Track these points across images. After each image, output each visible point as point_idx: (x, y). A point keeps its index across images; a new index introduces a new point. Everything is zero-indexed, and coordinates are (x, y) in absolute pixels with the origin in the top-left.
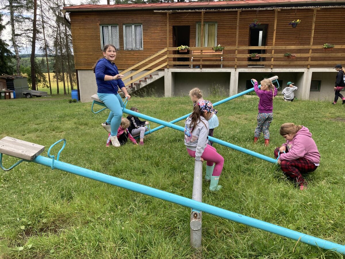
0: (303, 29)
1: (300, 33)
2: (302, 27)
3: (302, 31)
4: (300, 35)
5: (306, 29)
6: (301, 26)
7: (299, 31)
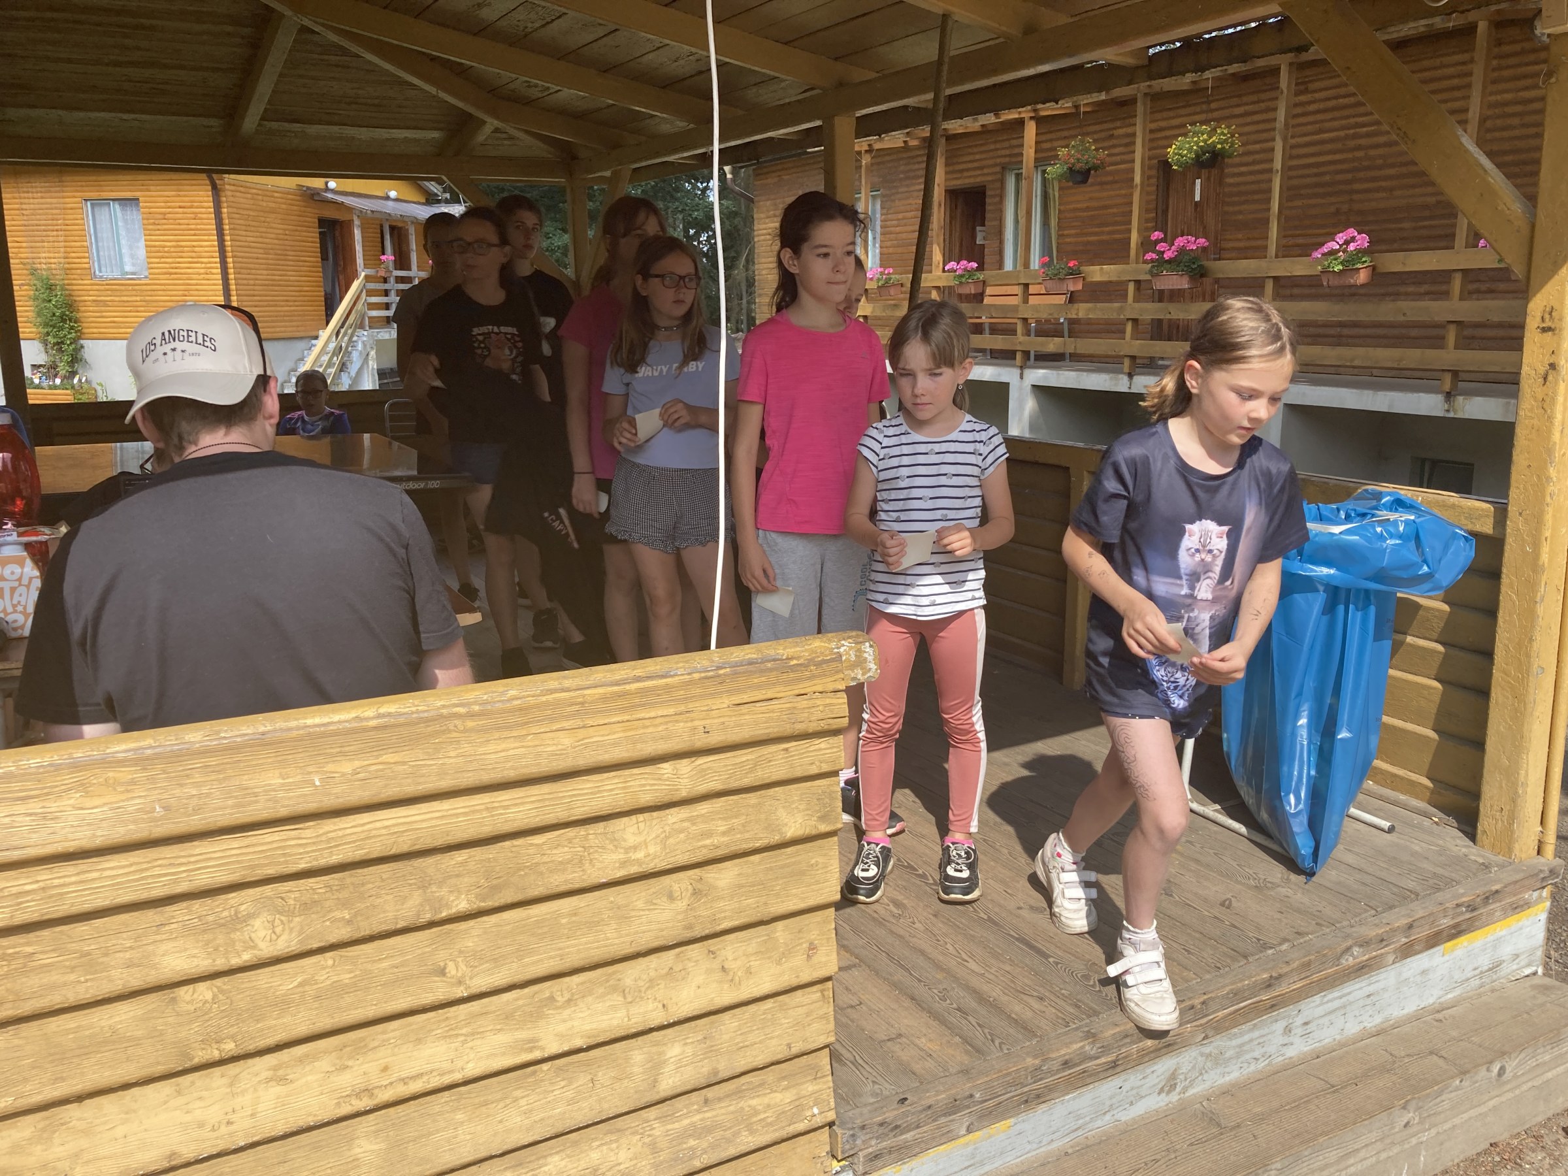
0: (1365, 163)
1: (1357, 186)
2: (1360, 154)
3: (1361, 175)
4: (1355, 197)
5: (1380, 162)
6: (1359, 148)
7: (1349, 176)
